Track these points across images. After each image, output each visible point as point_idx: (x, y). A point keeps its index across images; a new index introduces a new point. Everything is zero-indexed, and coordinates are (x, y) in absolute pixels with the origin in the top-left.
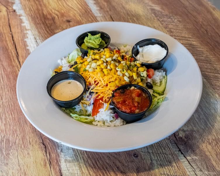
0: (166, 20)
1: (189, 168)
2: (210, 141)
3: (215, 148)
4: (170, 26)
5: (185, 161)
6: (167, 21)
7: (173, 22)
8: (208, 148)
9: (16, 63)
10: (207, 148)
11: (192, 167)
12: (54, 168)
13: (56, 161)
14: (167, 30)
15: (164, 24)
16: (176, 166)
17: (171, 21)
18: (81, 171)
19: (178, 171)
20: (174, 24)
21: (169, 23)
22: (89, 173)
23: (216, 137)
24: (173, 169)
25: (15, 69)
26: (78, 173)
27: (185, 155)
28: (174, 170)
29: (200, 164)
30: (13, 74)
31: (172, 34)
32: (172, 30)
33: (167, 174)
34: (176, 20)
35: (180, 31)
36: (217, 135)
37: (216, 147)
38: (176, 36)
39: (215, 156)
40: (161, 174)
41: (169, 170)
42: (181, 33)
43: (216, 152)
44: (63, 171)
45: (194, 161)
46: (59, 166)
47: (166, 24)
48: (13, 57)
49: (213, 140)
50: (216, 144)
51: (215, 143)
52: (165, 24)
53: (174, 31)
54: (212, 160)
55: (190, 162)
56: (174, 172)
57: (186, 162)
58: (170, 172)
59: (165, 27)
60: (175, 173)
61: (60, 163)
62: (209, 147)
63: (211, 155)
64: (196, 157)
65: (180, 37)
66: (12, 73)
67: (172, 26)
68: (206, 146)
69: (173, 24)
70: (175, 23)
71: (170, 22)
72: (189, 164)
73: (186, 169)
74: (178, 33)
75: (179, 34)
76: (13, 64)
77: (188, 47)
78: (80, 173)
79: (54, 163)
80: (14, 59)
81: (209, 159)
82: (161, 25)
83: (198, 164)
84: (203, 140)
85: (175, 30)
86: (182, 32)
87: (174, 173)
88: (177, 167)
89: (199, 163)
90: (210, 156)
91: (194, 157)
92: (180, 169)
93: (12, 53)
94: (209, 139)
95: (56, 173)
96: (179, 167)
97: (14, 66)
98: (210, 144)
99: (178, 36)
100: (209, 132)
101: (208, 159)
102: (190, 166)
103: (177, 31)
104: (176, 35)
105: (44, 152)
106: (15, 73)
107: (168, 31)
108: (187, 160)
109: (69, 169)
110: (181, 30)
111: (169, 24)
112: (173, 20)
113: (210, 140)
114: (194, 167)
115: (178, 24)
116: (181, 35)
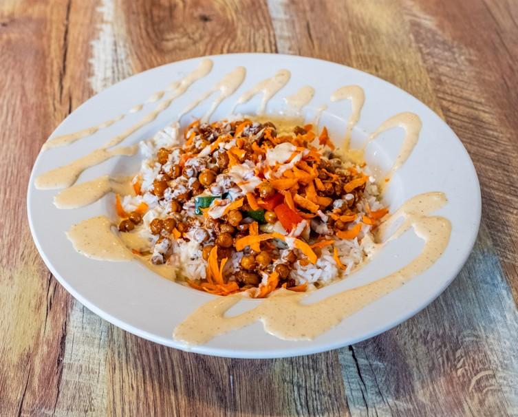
0: (439, 54)
1: (353, 383)
2: (429, 338)
3: (433, 353)
4: (442, 69)
5: (349, 367)
6: (440, 56)
7: (455, 60)
8: (417, 350)
9: (54, 89)
10: (414, 349)
11: (361, 383)
12: (54, 317)
13: (62, 305)
14: (432, 75)
15: (428, 62)
16: (325, 372)
17: (449, 59)
18: (110, 337)
19: (325, 382)
20: (455, 65)
21: (443, 62)
22: (126, 343)
23: (447, 330)
24: (315, 377)
25: (47, 101)
26: (102, 338)
27: (356, 354)
28: (317, 379)
29: (384, 379)
30: (39, 109)
31: (438, 87)
32: (443, 78)
33: (298, 382)
34: (463, 58)
35: (461, 84)
36: (450, 328)
37: (438, 352)
38: (447, 94)
39: (426, 372)
40: (284, 381)
41: (305, 377)
42: (463, 88)
43: (434, 364)
44: (71, 328)
45: (372, 370)
46: (67, 315)
47: (435, 63)
48: (52, 74)
49: (438, 336)
50: (440, 347)
51: (440, 344)
52: (432, 63)
53: (448, 81)
54: (416, 378)
55: (362, 371)
56: (316, 382)
57: (351, 369)
58: (306, 382)
59: (429, 68)
60: (317, 386)
61: (70, 311)
62: (421, 349)
63: (418, 368)
64: (379, 364)
65: (456, 96)
66: (36, 108)
67: (448, 69)
68: (415, 345)
69: (451, 64)
70: (457, 62)
71: (447, 60)
72: (357, 375)
73: (346, 384)
74: (456, 88)
75: (456, 90)
76: (46, 90)
77: (467, 123)
78: (106, 339)
79: (58, 307)
80: (51, 81)
81: (409, 373)
82: (421, 63)
83: (379, 379)
84: (412, 331)
85: (451, 80)
86: (465, 87)
87: (315, 386)
88: (328, 373)
89: (383, 376)
90: (415, 369)
91: (375, 363)
92: (331, 379)
93: (52, 66)
94: (428, 333)
95: (55, 327)
96: (331, 376)
97: (46, 94)
98: (425, 343)
99: (452, 95)
100: (436, 317)
101: (407, 373)
102: (359, 379)
103: (456, 82)
104: (449, 91)
105: (45, 282)
106: (45, 109)
107: (432, 79)
108: (355, 365)
109: (85, 326)
110: (466, 82)
111: (442, 64)
112: (457, 55)
113: (429, 336)
114: (366, 383)
115: (463, 68)
116: (461, 94)
